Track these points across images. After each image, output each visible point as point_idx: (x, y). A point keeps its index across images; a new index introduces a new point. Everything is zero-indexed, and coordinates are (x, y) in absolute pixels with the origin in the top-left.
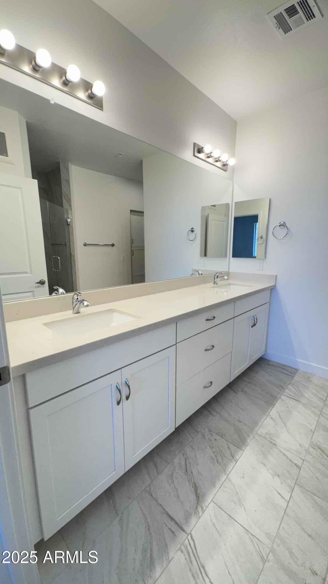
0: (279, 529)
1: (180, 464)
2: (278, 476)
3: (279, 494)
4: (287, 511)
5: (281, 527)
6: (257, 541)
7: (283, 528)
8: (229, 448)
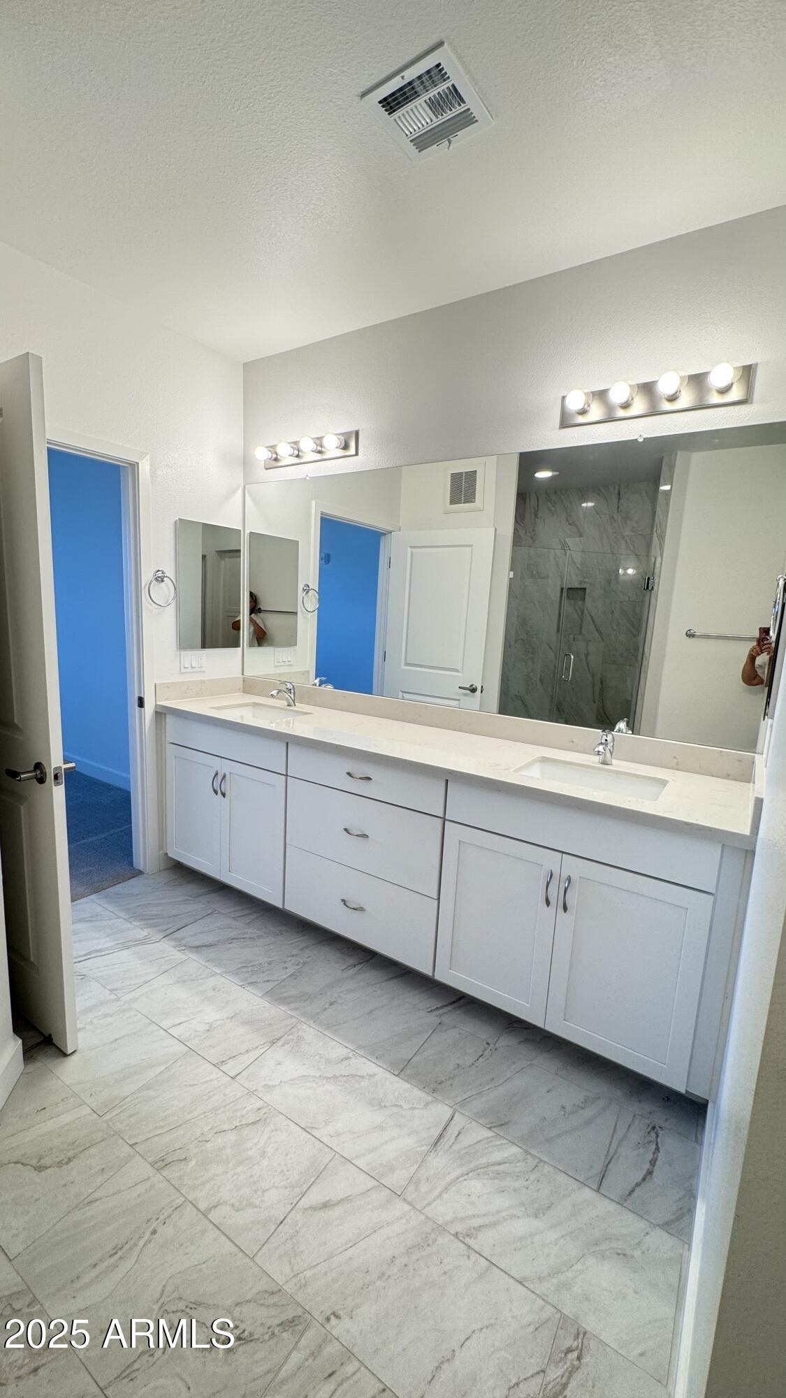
0: (137, 1011)
1: (247, 933)
2: (208, 1030)
3: (180, 1024)
4: (154, 1025)
5: (137, 1013)
6: (132, 989)
7: (136, 1015)
8: (268, 981)
